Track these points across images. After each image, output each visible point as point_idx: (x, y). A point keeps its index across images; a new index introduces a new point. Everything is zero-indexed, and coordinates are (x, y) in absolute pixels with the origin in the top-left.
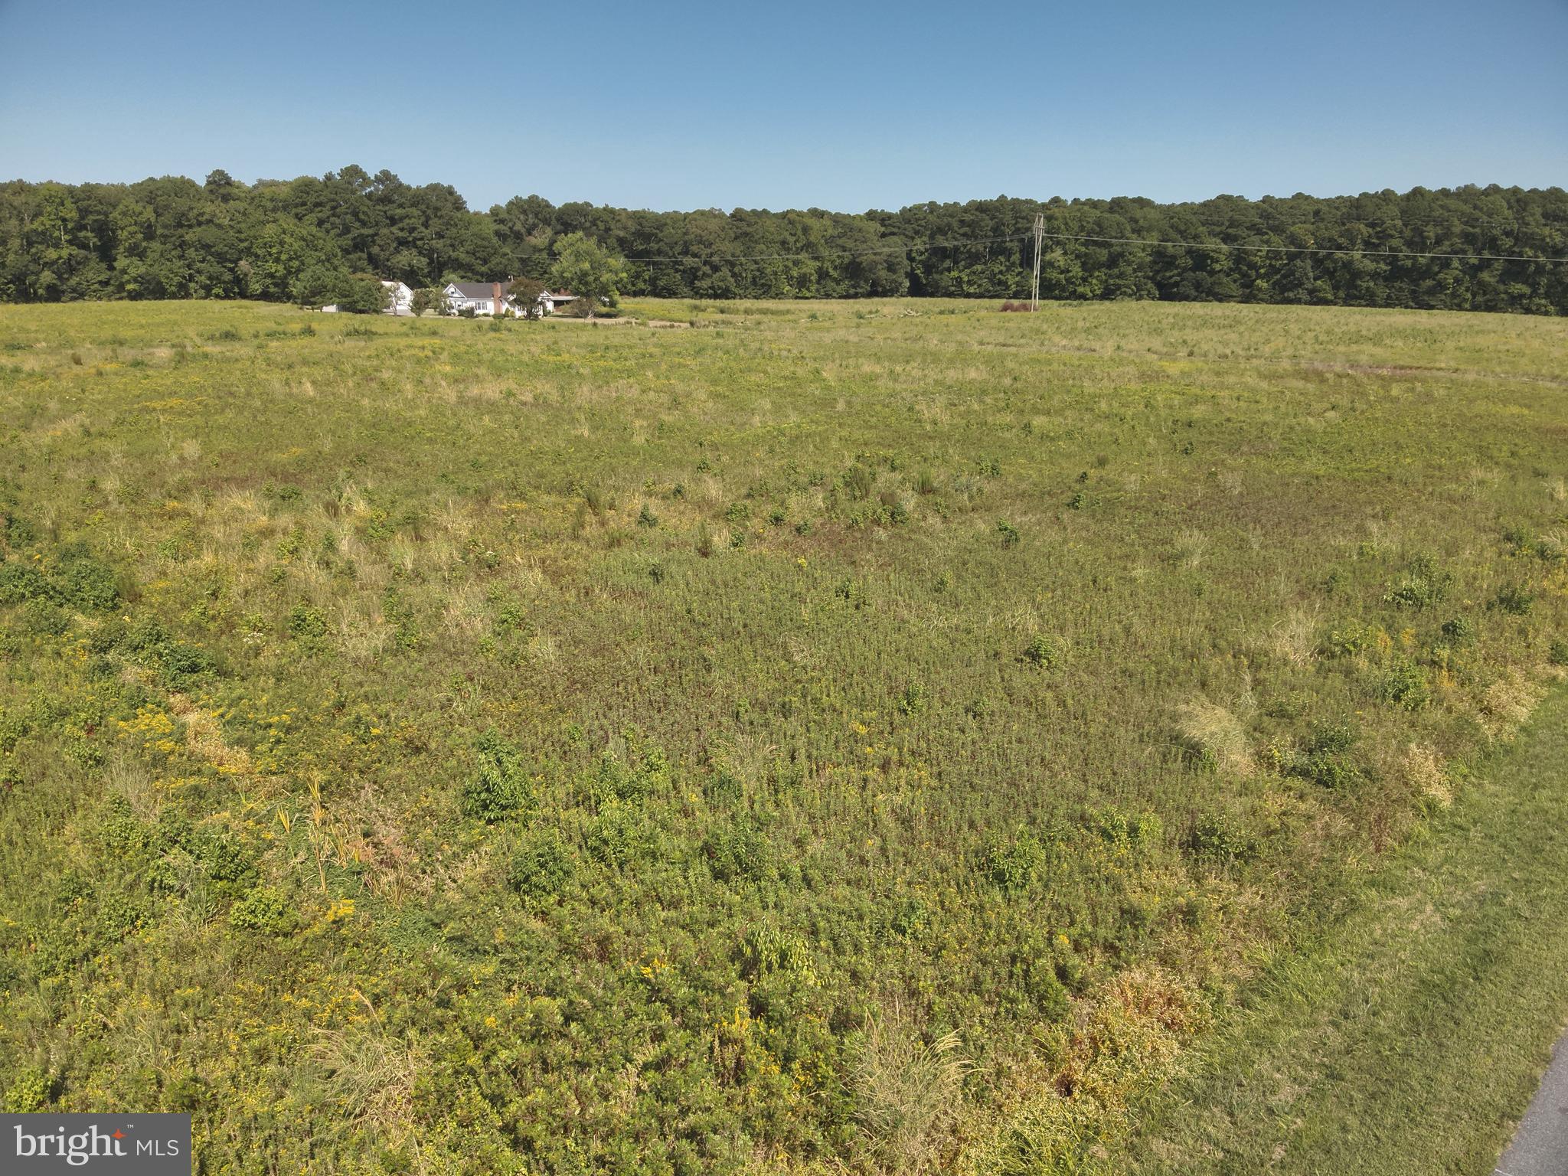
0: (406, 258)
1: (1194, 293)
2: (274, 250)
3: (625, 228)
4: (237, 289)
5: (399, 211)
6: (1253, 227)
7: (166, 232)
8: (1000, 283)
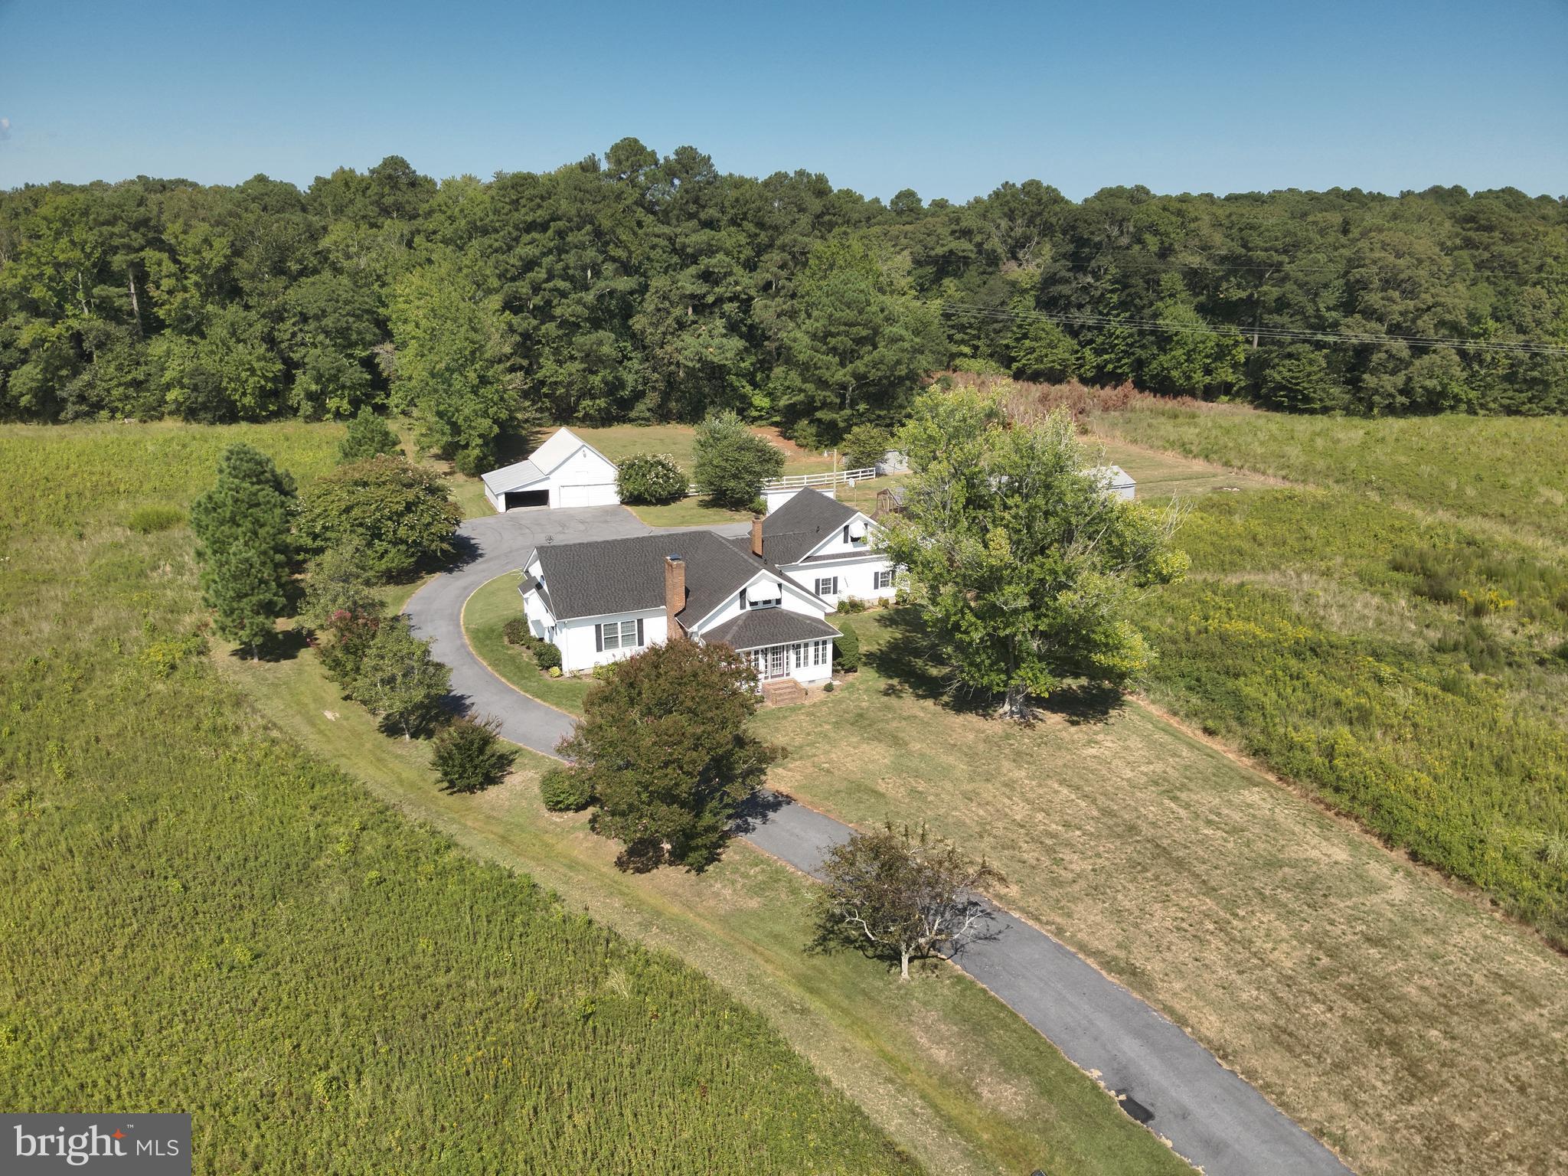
5: (701, 237)
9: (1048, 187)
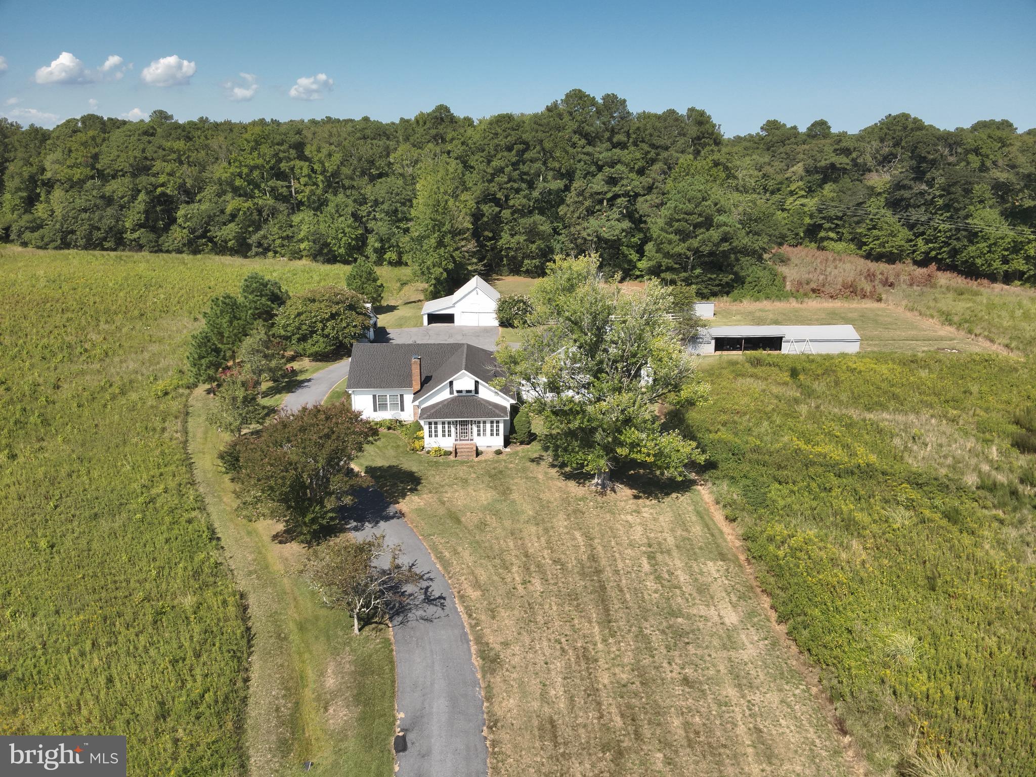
9: (915, 119)
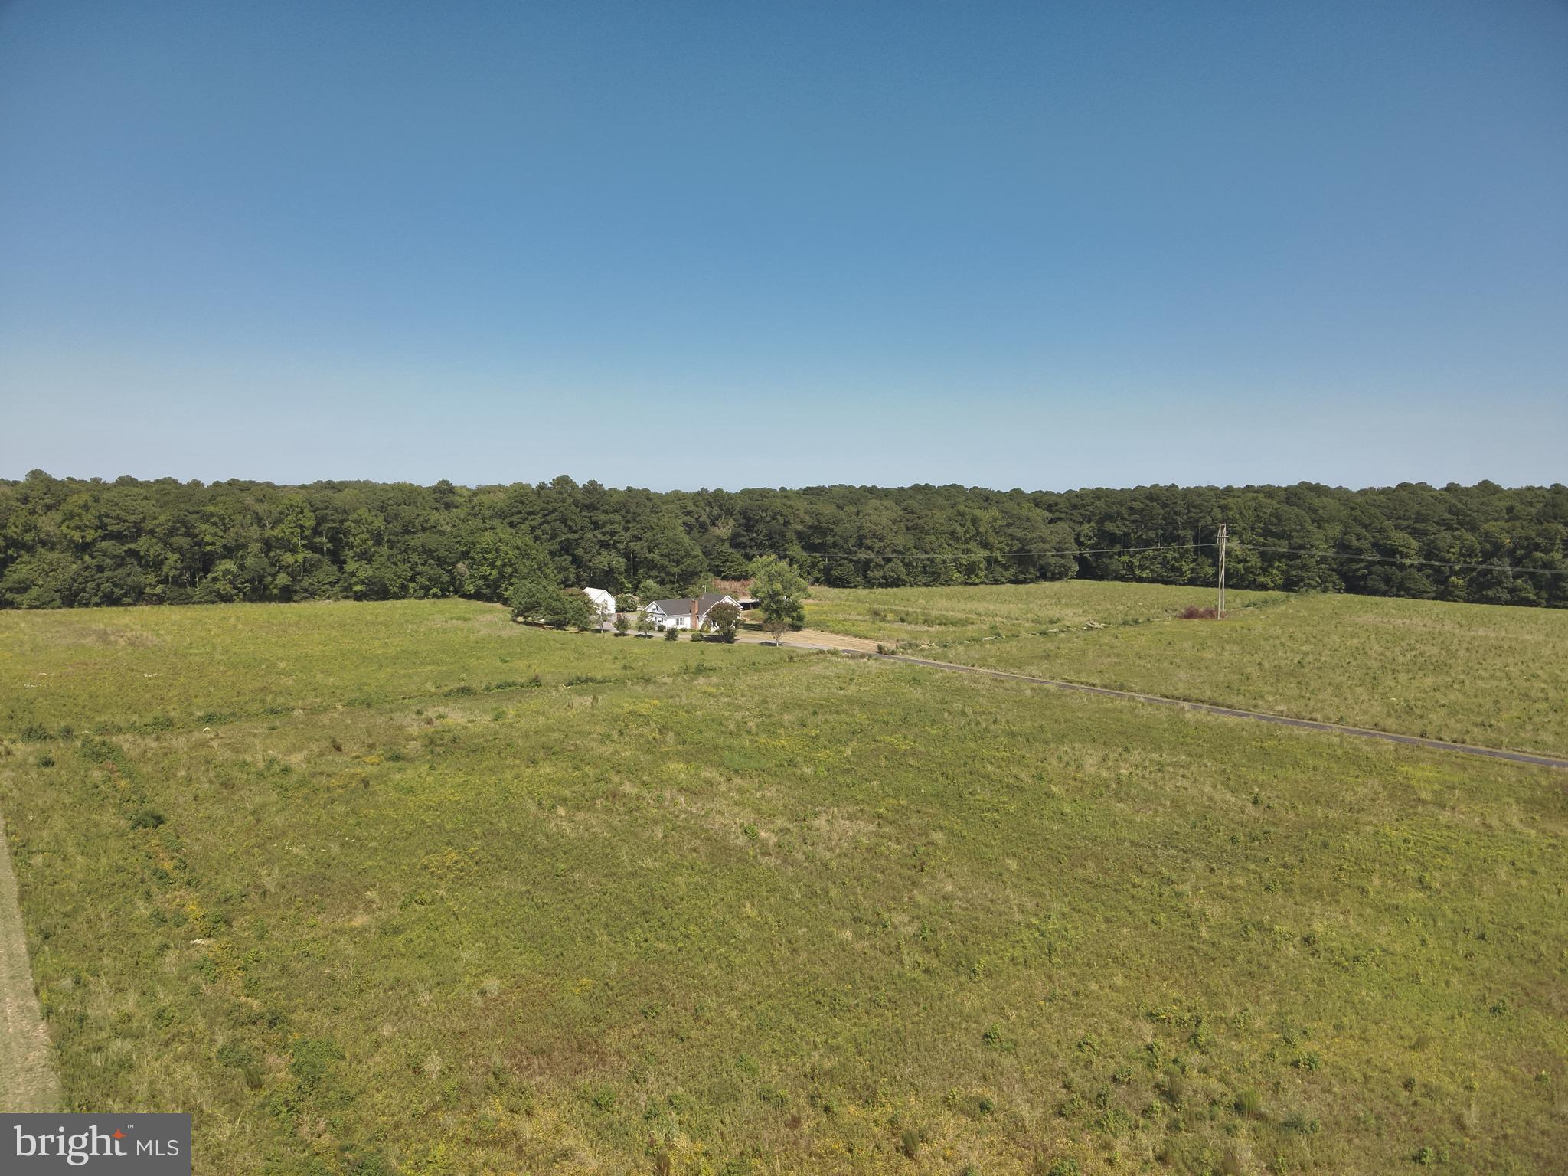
0: (607, 559)
1: (1383, 587)
2: (489, 556)
3: (802, 522)
4: (452, 588)
5: (603, 517)
6: (1442, 522)
7: (392, 538)
8: (1174, 569)
